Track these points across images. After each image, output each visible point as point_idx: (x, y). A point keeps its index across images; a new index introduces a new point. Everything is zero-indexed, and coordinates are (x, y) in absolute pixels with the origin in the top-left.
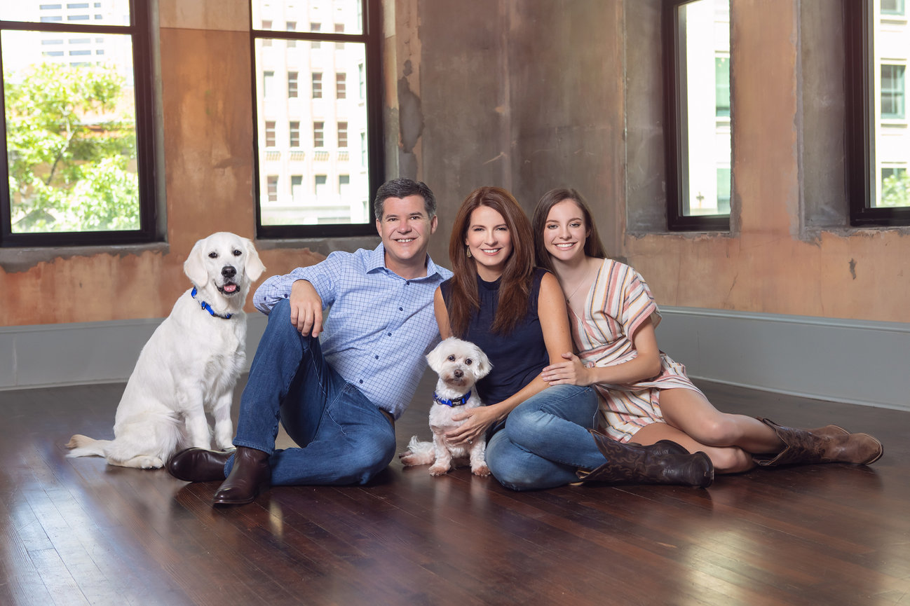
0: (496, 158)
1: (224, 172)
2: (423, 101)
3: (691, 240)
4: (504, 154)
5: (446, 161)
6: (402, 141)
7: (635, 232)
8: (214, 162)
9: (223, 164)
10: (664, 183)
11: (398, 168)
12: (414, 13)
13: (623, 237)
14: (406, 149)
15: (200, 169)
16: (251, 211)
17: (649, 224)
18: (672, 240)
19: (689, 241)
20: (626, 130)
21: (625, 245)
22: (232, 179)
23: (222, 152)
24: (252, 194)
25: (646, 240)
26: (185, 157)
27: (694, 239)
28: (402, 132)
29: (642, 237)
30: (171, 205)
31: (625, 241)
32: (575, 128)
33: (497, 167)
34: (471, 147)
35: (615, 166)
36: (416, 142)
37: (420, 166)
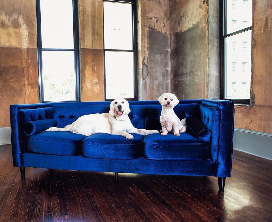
0: (167, 81)
1: (97, 86)
2: (148, 67)
4: (169, 80)
5: (154, 82)
6: (143, 77)
8: (94, 83)
9: (96, 84)
10: (219, 89)
11: (142, 84)
12: (146, 44)
14: (144, 79)
15: (90, 85)
16: (103, 96)
20: (209, 74)
22: (99, 87)
23: (96, 80)
26: (86, 82)
28: (143, 75)
32: (191, 74)
33: (167, 84)
34: (161, 79)
35: (205, 84)
36: (146, 77)
37: (147, 84)
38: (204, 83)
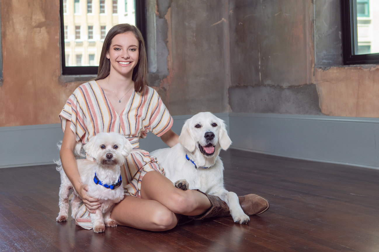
0: (219, 22)
1: (40, 30)
3: (368, 69)
4: (225, 20)
5: (187, 24)
6: (158, 11)
7: (322, 66)
8: (34, 24)
9: (40, 26)
10: (340, 33)
11: (155, 28)
13: (313, 70)
14: (160, 16)
15: (24, 28)
16: (59, 56)
17: (331, 61)
18: (352, 70)
19: (365, 70)
21: (314, 75)
22: (46, 35)
23: (39, 17)
24: (59, 45)
25: (331, 71)
26: (14, 21)
27: (370, 69)
28: (158, 5)
29: (328, 69)
30: (5, 53)
31: (314, 73)
33: (220, 28)
34: (203, 15)
35: (307, 21)
36: (167, 11)
37: (170, 27)
38: (304, 19)
